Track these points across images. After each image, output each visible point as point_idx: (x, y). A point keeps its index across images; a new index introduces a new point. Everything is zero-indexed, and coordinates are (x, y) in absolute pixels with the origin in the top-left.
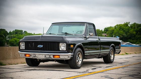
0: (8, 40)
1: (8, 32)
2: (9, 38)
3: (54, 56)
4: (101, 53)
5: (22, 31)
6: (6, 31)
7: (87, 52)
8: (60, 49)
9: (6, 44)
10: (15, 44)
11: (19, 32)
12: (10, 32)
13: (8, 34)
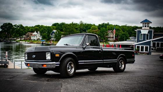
3: (43, 65)
4: (104, 62)
8: (47, 59)
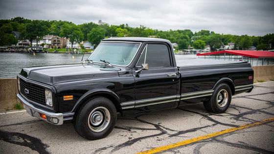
0: (192, 42)
1: (194, 33)
2: (193, 39)
4: (182, 99)
5: (209, 31)
6: (192, 32)
7: (126, 105)
8: (47, 103)
9: (190, 46)
10: (199, 46)
11: (206, 33)
12: (196, 33)
13: (193, 35)
